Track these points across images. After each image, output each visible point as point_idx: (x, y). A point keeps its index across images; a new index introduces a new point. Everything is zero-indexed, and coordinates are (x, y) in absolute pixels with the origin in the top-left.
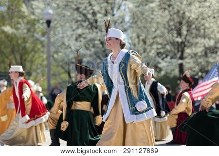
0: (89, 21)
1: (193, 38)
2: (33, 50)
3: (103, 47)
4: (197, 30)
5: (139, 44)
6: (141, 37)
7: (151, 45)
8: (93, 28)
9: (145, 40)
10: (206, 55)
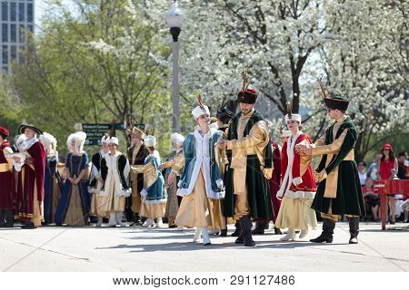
0: (249, 29)
2: (146, 84)
3: (277, 77)
5: (344, 71)
6: (347, 58)
7: (367, 74)
8: (258, 42)
9: (354, 64)
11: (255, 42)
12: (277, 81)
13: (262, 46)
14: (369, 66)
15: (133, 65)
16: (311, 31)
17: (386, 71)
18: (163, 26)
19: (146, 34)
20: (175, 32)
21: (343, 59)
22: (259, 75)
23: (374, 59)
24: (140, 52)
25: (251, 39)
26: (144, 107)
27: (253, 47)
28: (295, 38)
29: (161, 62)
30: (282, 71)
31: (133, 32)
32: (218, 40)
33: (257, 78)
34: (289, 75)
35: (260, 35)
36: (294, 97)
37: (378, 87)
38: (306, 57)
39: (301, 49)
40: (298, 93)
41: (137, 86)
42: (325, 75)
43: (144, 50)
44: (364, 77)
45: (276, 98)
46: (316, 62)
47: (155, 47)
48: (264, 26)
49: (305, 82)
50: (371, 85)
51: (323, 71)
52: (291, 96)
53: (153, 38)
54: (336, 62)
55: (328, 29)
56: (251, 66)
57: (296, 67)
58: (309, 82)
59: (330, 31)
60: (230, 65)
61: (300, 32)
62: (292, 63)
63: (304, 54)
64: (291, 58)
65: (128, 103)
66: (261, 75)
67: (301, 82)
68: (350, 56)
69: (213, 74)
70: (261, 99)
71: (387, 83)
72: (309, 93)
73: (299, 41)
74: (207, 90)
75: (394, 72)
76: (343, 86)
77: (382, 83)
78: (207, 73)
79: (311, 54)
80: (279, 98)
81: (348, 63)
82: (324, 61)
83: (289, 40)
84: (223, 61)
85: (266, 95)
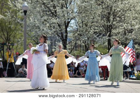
0: (51, 12)
1: (117, 23)
2: (15, 30)
3: (60, 28)
4: (120, 18)
6: (84, 22)
7: (90, 27)
8: (54, 16)
9: (86, 24)
10: (125, 34)
11: (53, 16)
12: (60, 29)
13: (55, 17)
14: (91, 25)
15: (10, 23)
16: (72, 13)
17: (97, 27)
18: (21, 10)
19: (15, 12)
20: (25, 12)
21: (82, 22)
22: (54, 27)
23: (93, 22)
24: (13, 18)
25: (51, 15)
26: (14, 37)
28: (66, 15)
29: (20, 22)
30: (62, 26)
31: (11, 11)
32: (40, 15)
33: (53, 28)
34: (64, 27)
35: (55, 13)
36: (66, 35)
37: (94, 32)
38: (70, 21)
39: (68, 19)
40: (67, 33)
41: (12, 30)
42: (76, 27)
43: (14, 18)
44: (89, 28)
45: (59, 35)
46: (73, 23)
47: (18, 17)
48: (56, 11)
49: (70, 30)
50: (92, 31)
51: (76, 26)
52: (65, 35)
53: (18, 14)
54: (80, 23)
55: (78, 12)
56: (51, 24)
57: (66, 25)
58: (71, 30)
59: (78, 13)
60: (45, 23)
61: (68, 13)
62: (65, 24)
63: (69, 20)
64: (65, 22)
65: (9, 36)
66: (55, 27)
67: (68, 29)
68: (85, 21)
69: (38, 27)
70: (55, 35)
71: (97, 31)
72: (71, 34)
73: (68, 16)
74: (36, 32)
75: (99, 27)
76: (82, 31)
77: (95, 30)
78: (36, 26)
79: (72, 20)
80: (61, 35)
81: (84, 24)
82: (76, 23)
83: (64, 16)
84: (42, 22)
85: (56, 34)
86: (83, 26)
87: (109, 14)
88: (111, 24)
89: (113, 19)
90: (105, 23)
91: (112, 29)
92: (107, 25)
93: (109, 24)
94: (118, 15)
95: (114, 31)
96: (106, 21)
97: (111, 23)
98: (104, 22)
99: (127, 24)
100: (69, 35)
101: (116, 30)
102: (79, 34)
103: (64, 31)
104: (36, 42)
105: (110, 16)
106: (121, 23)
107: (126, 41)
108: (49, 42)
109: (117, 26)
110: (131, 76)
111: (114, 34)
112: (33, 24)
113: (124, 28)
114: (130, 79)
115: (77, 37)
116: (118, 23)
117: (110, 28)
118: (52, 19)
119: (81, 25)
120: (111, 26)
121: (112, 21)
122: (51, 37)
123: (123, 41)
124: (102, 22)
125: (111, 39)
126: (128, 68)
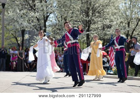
0: (30, 5)
3: (39, 22)
4: (99, 13)
6: (63, 17)
8: (33, 9)
9: (65, 18)
10: (104, 29)
13: (34, 11)
14: (70, 20)
16: (51, 7)
17: (76, 21)
20: (3, 5)
21: (62, 17)
23: (72, 17)
25: (30, 8)
27: (31, 11)
28: (45, 9)
30: (41, 20)
32: (19, 9)
33: (32, 22)
34: (43, 21)
35: (34, 7)
38: (49, 16)
39: (47, 13)
40: (46, 28)
42: (55, 22)
46: (52, 17)
48: (35, 4)
49: (49, 24)
51: (55, 21)
52: (44, 29)
56: (30, 18)
59: (57, 7)
60: (23, 17)
61: (47, 7)
62: (44, 18)
64: (44, 16)
66: (33, 21)
67: (47, 24)
68: (64, 16)
69: (17, 20)
70: (33, 29)
71: (76, 25)
72: (50, 28)
73: (47, 10)
74: (14, 26)
75: (78, 22)
76: (61, 26)
77: (75, 25)
78: (14, 20)
79: (51, 14)
80: (39, 29)
81: (63, 18)
82: (55, 17)
83: (43, 10)
84: (21, 16)
85: (35, 28)
86: (62, 21)
87: (88, 9)
88: (90, 20)
89: (92, 14)
90: (84, 18)
91: (91, 24)
92: (86, 20)
93: (88, 19)
94: (97, 11)
95: (92, 26)
96: (85, 16)
97: (90, 18)
98: (84, 16)
99: (105, 19)
100: (48, 30)
101: (95, 26)
102: (58, 29)
103: (42, 25)
104: (14, 35)
105: (89, 11)
106: (100, 19)
107: (104, 37)
108: (28, 36)
109: (96, 21)
110: (109, 71)
111: (93, 29)
112: (11, 18)
113: (103, 23)
114: (108, 74)
115: (55, 32)
116: (97, 19)
117: (89, 23)
118: (30, 12)
119: (60, 19)
120: (90, 21)
121: (91, 17)
122: (29, 31)
123: (102, 37)
124: (81, 17)
125: (90, 34)
126: (106, 63)
